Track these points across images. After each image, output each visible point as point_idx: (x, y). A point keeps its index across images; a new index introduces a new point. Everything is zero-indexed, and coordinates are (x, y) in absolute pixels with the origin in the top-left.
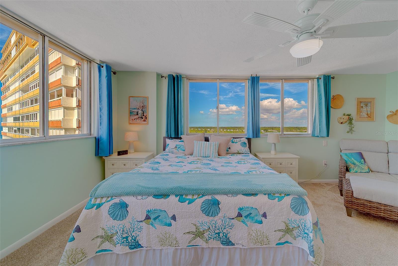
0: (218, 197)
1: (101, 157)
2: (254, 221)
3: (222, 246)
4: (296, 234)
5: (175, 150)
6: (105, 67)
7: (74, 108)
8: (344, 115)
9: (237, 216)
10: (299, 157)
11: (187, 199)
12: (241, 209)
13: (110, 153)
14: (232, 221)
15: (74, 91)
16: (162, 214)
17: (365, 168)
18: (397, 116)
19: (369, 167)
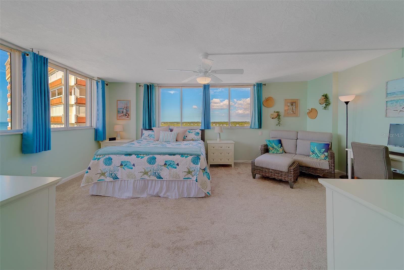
0: (156, 156)
1: (98, 142)
2: (172, 167)
3: (157, 179)
4: (193, 174)
5: (148, 138)
6: (100, 82)
7: (73, 105)
8: (275, 112)
9: (164, 165)
10: (234, 142)
11: (141, 157)
12: (166, 161)
13: (104, 139)
14: (162, 167)
15: (72, 89)
16: (128, 163)
17: (281, 150)
18: (313, 113)
19: (283, 150)
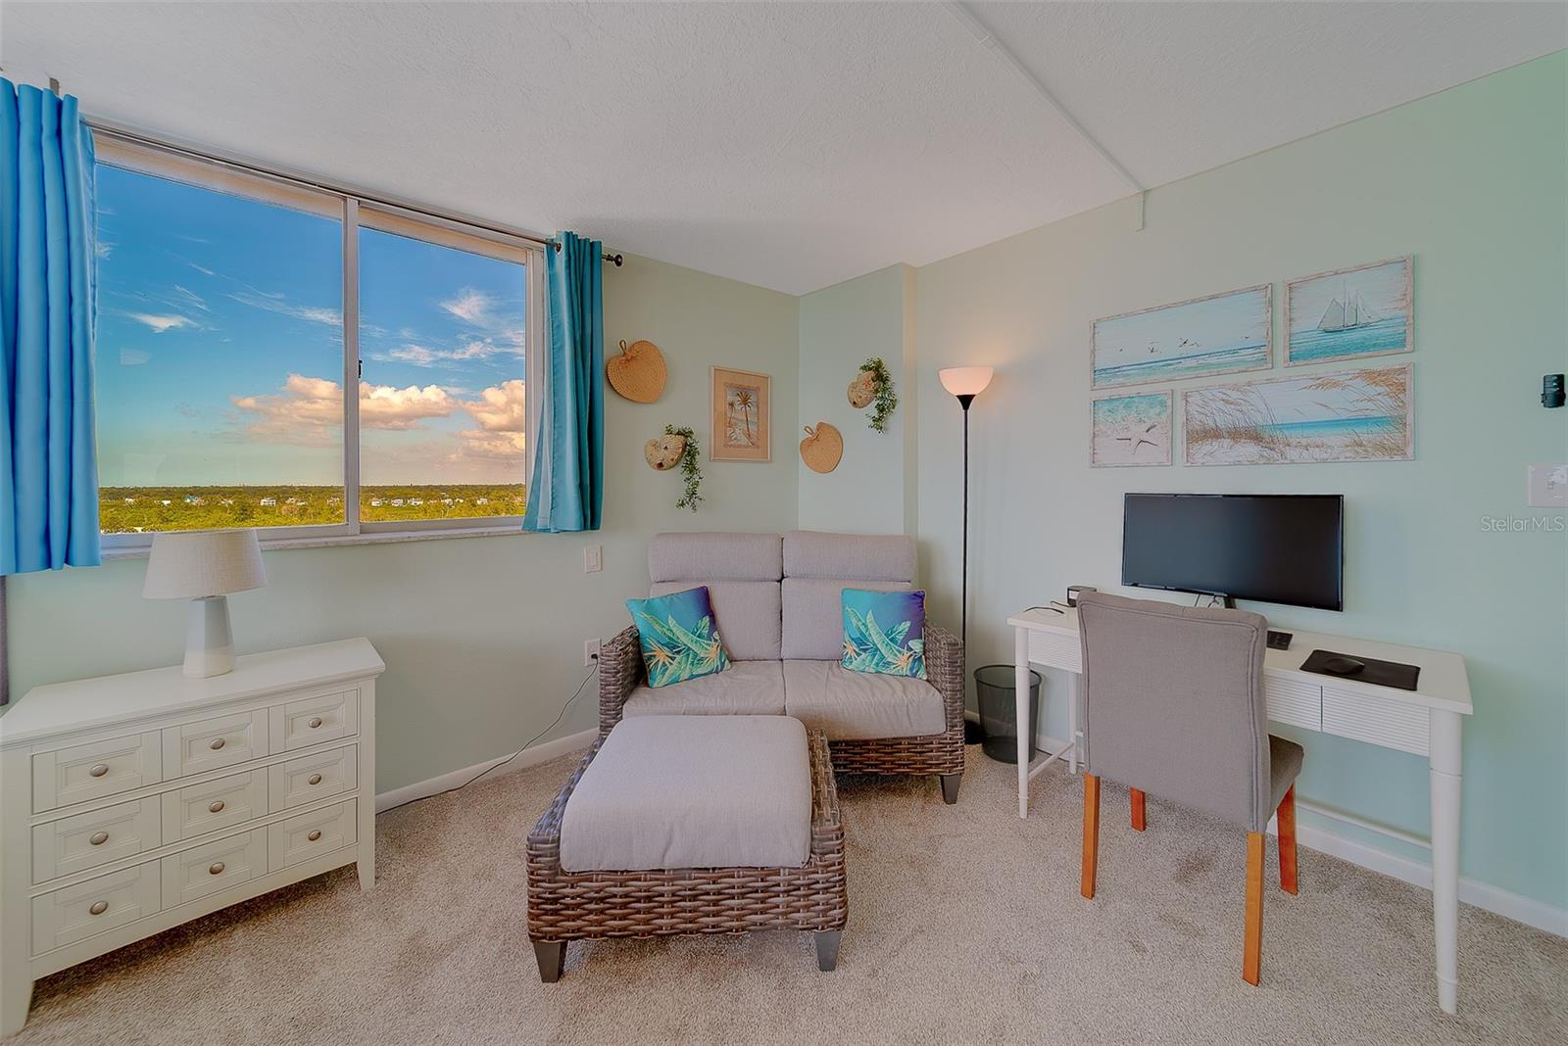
8: (669, 432)
17: (710, 652)
18: (823, 446)
19: (723, 648)
